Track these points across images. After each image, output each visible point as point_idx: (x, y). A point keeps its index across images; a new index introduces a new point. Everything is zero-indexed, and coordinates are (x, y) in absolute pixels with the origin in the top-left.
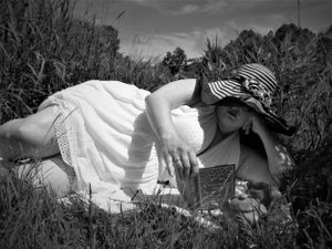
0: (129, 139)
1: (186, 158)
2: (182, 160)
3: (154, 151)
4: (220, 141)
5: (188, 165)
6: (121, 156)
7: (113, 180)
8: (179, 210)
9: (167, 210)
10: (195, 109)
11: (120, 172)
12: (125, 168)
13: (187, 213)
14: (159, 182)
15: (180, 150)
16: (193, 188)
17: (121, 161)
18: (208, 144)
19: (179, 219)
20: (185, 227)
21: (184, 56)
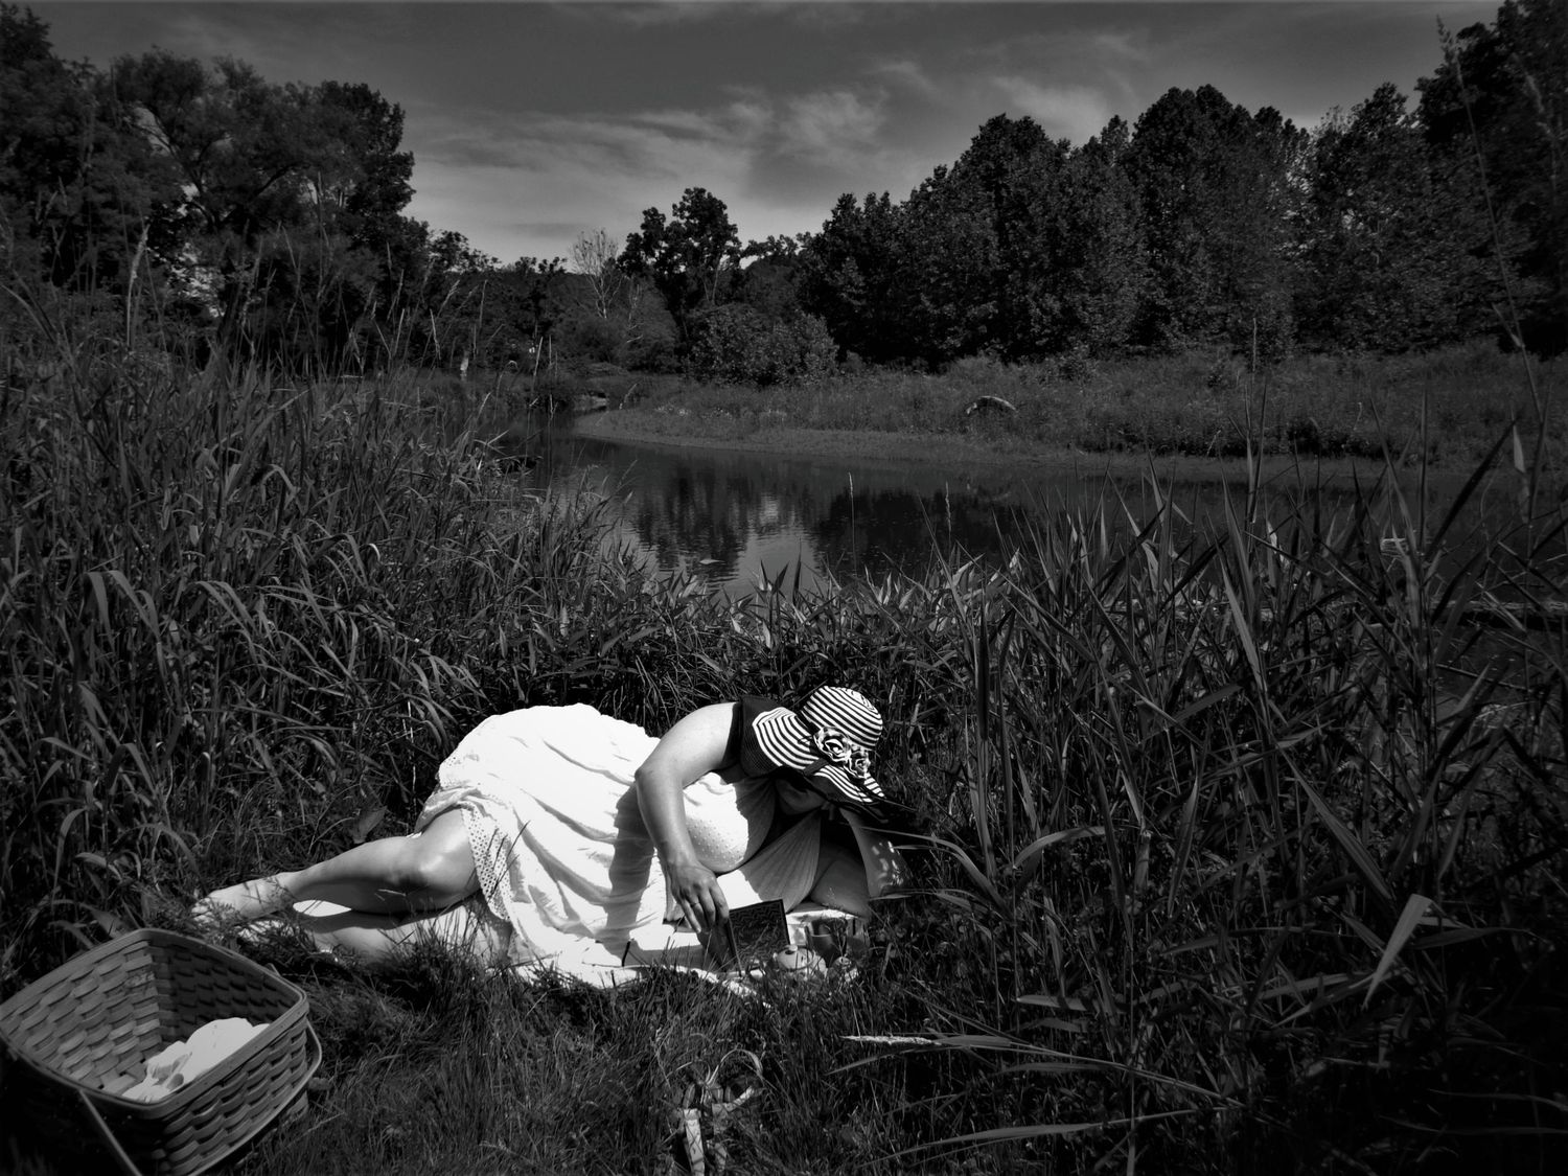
0: (610, 851)
1: (707, 897)
2: (701, 902)
4: (782, 833)
5: (712, 907)
6: (598, 888)
8: (701, 973)
9: (685, 977)
10: (731, 787)
11: (595, 916)
12: (608, 907)
13: (713, 978)
14: (665, 921)
15: (697, 887)
16: (724, 940)
17: (598, 895)
18: (758, 844)
19: (701, 987)
20: (709, 997)
21: (728, 231)
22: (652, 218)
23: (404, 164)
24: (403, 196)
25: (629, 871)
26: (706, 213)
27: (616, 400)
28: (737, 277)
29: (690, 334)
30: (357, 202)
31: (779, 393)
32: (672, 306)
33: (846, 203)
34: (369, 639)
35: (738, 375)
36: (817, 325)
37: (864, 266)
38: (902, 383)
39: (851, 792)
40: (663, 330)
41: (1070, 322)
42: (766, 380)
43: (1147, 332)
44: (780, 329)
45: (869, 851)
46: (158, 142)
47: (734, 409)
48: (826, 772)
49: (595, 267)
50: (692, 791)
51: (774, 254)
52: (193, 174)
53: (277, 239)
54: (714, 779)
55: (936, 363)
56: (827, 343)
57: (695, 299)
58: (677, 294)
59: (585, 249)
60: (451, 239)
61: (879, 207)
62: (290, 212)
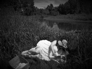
3: (51, 52)
7: (46, 56)
11: (47, 55)
21: (53, 6)
22: (48, 6)
23: (34, 3)
24: (34, 5)
25: (49, 52)
26: (52, 5)
27: (46, 17)
28: (53, 9)
29: (50, 13)
30: (31, 5)
31: (56, 16)
32: (49, 11)
33: (60, 4)
34: (32, 35)
35: (53, 15)
36: (58, 12)
37: (61, 8)
38: (64, 16)
39: (65, 47)
40: (49, 12)
41: (75, 11)
42: (55, 16)
43: (80, 12)
44: (56, 12)
45: (66, 51)
46: (20, 2)
47: (53, 17)
48: (64, 46)
49: (45, 9)
50: (54, 47)
51: (56, 8)
52: (22, 4)
53: (27, 8)
54: (55, 46)
55: (66, 14)
56: (59, 13)
57: (51, 11)
58: (50, 10)
59: (44, 8)
60: (37, 7)
61: (62, 5)
62: (27, 6)
